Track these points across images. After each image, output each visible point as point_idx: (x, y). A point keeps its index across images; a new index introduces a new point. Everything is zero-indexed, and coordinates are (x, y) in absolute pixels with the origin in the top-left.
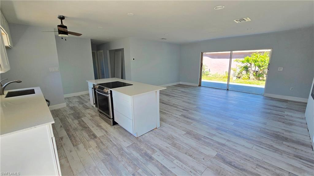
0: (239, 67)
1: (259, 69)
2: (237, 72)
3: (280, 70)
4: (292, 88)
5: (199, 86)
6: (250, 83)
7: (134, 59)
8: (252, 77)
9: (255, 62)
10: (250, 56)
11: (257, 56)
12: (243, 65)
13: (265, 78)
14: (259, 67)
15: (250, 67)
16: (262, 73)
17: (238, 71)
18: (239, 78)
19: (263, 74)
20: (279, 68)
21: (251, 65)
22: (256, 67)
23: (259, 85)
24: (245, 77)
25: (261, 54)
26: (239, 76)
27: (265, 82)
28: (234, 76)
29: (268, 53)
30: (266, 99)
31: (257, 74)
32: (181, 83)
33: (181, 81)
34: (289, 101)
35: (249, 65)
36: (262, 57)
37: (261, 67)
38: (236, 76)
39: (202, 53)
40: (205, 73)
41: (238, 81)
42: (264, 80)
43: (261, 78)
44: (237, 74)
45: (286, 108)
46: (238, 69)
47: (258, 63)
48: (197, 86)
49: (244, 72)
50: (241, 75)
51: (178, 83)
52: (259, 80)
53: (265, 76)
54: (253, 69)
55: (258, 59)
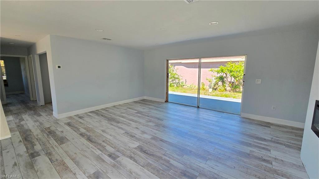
0: (215, 77)
1: (235, 80)
2: (213, 83)
3: (258, 83)
4: (274, 107)
5: (165, 102)
6: (226, 96)
7: (59, 67)
8: (228, 88)
9: (230, 72)
10: (225, 66)
11: (232, 66)
12: (219, 75)
13: (241, 90)
14: (235, 77)
15: (226, 78)
16: (238, 84)
17: (214, 81)
18: (216, 89)
19: (239, 86)
20: (256, 80)
21: (227, 75)
22: (232, 77)
23: (236, 98)
24: (221, 89)
25: (236, 64)
26: (215, 88)
27: (241, 94)
28: (210, 88)
29: (243, 62)
30: (244, 122)
31: (233, 85)
32: (145, 98)
33: (146, 96)
34: (272, 124)
35: (225, 75)
36: (237, 66)
37: (237, 78)
38: (212, 87)
39: (167, 60)
40: (180, 83)
41: (214, 94)
42: (240, 93)
43: (237, 90)
44: (213, 85)
45: (271, 141)
46: (214, 80)
47: (233, 73)
48: (162, 103)
49: (220, 83)
50: (217, 87)
51: (141, 98)
52: (236, 92)
53: (241, 87)
54: (229, 80)
55: (233, 69)
